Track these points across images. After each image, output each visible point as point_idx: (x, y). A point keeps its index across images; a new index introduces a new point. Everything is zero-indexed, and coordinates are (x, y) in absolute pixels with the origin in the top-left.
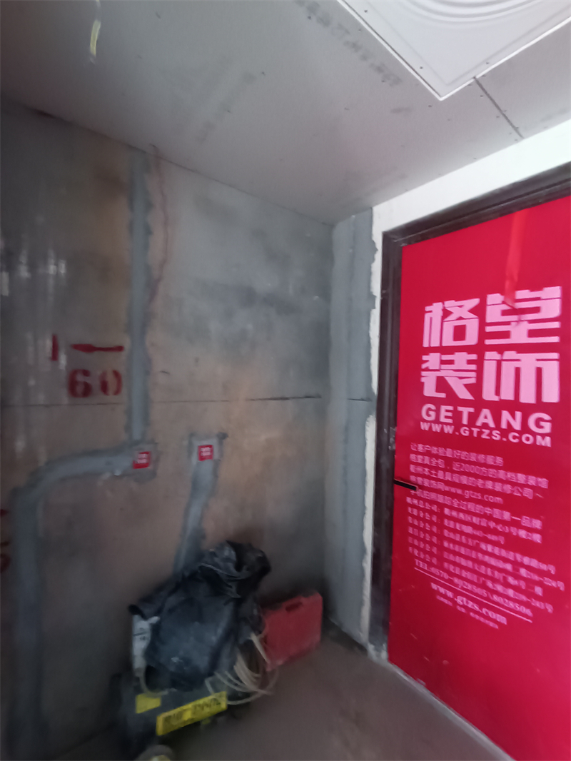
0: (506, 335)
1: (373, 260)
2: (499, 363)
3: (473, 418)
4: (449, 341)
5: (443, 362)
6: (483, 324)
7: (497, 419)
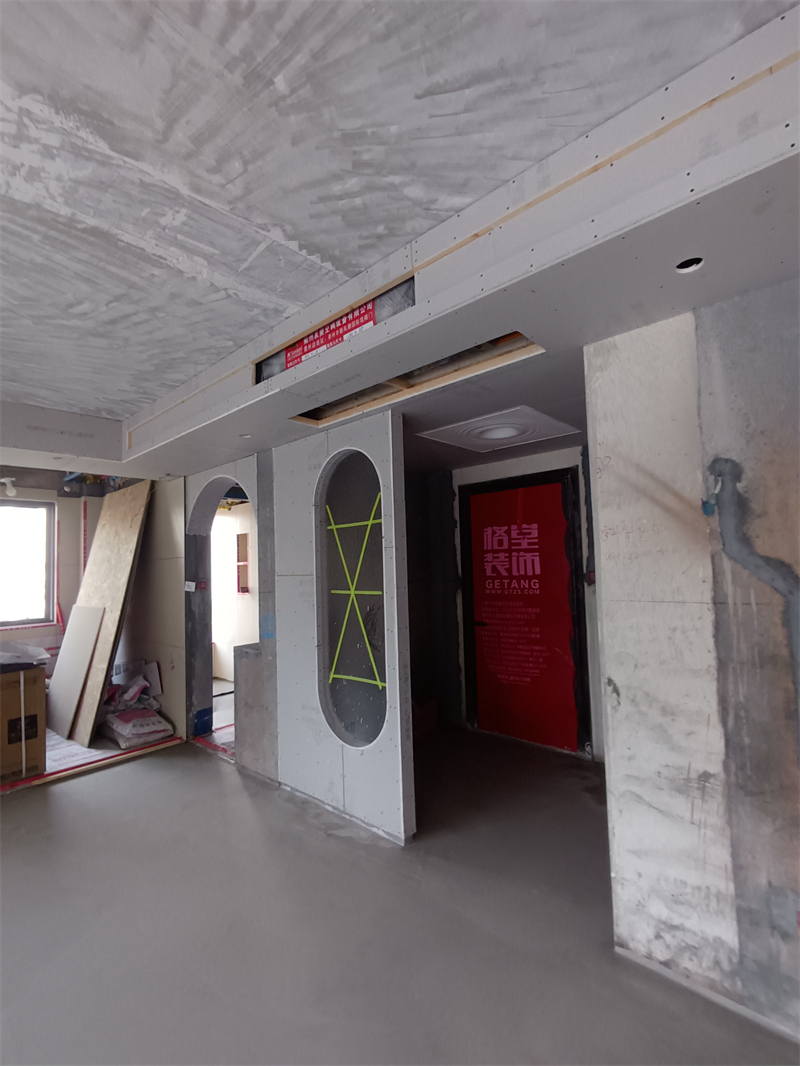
0: (520, 544)
1: (454, 500)
2: (518, 557)
3: (509, 584)
4: (496, 547)
5: (494, 558)
6: (510, 539)
7: (519, 584)
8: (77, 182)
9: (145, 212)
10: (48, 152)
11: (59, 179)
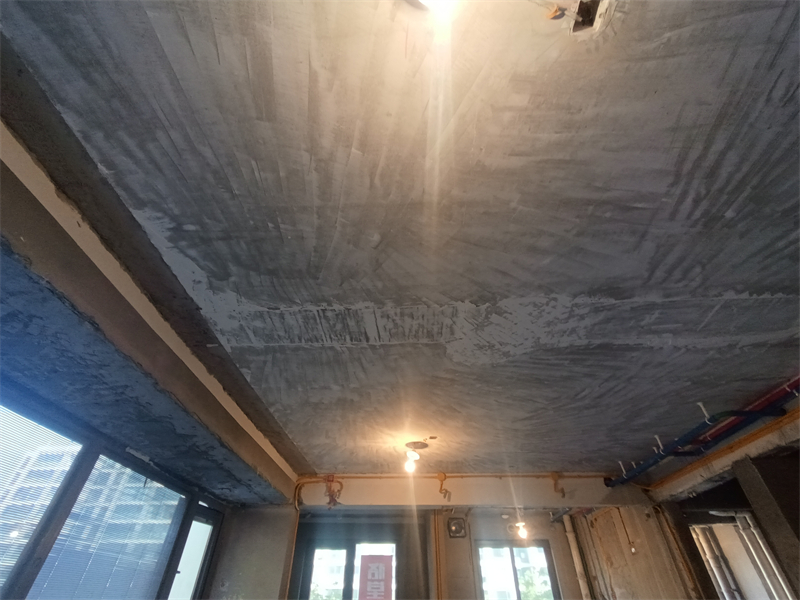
8: (595, 324)
9: (632, 323)
10: (582, 317)
11: (585, 328)
